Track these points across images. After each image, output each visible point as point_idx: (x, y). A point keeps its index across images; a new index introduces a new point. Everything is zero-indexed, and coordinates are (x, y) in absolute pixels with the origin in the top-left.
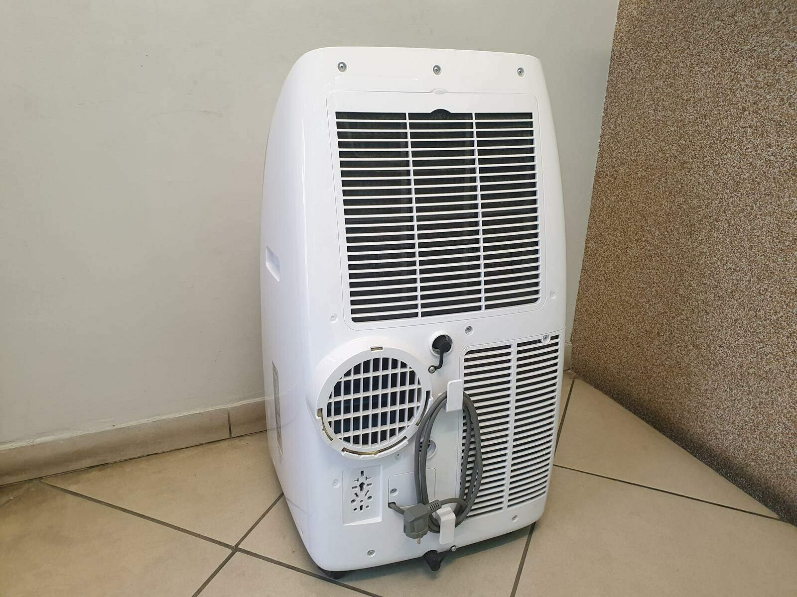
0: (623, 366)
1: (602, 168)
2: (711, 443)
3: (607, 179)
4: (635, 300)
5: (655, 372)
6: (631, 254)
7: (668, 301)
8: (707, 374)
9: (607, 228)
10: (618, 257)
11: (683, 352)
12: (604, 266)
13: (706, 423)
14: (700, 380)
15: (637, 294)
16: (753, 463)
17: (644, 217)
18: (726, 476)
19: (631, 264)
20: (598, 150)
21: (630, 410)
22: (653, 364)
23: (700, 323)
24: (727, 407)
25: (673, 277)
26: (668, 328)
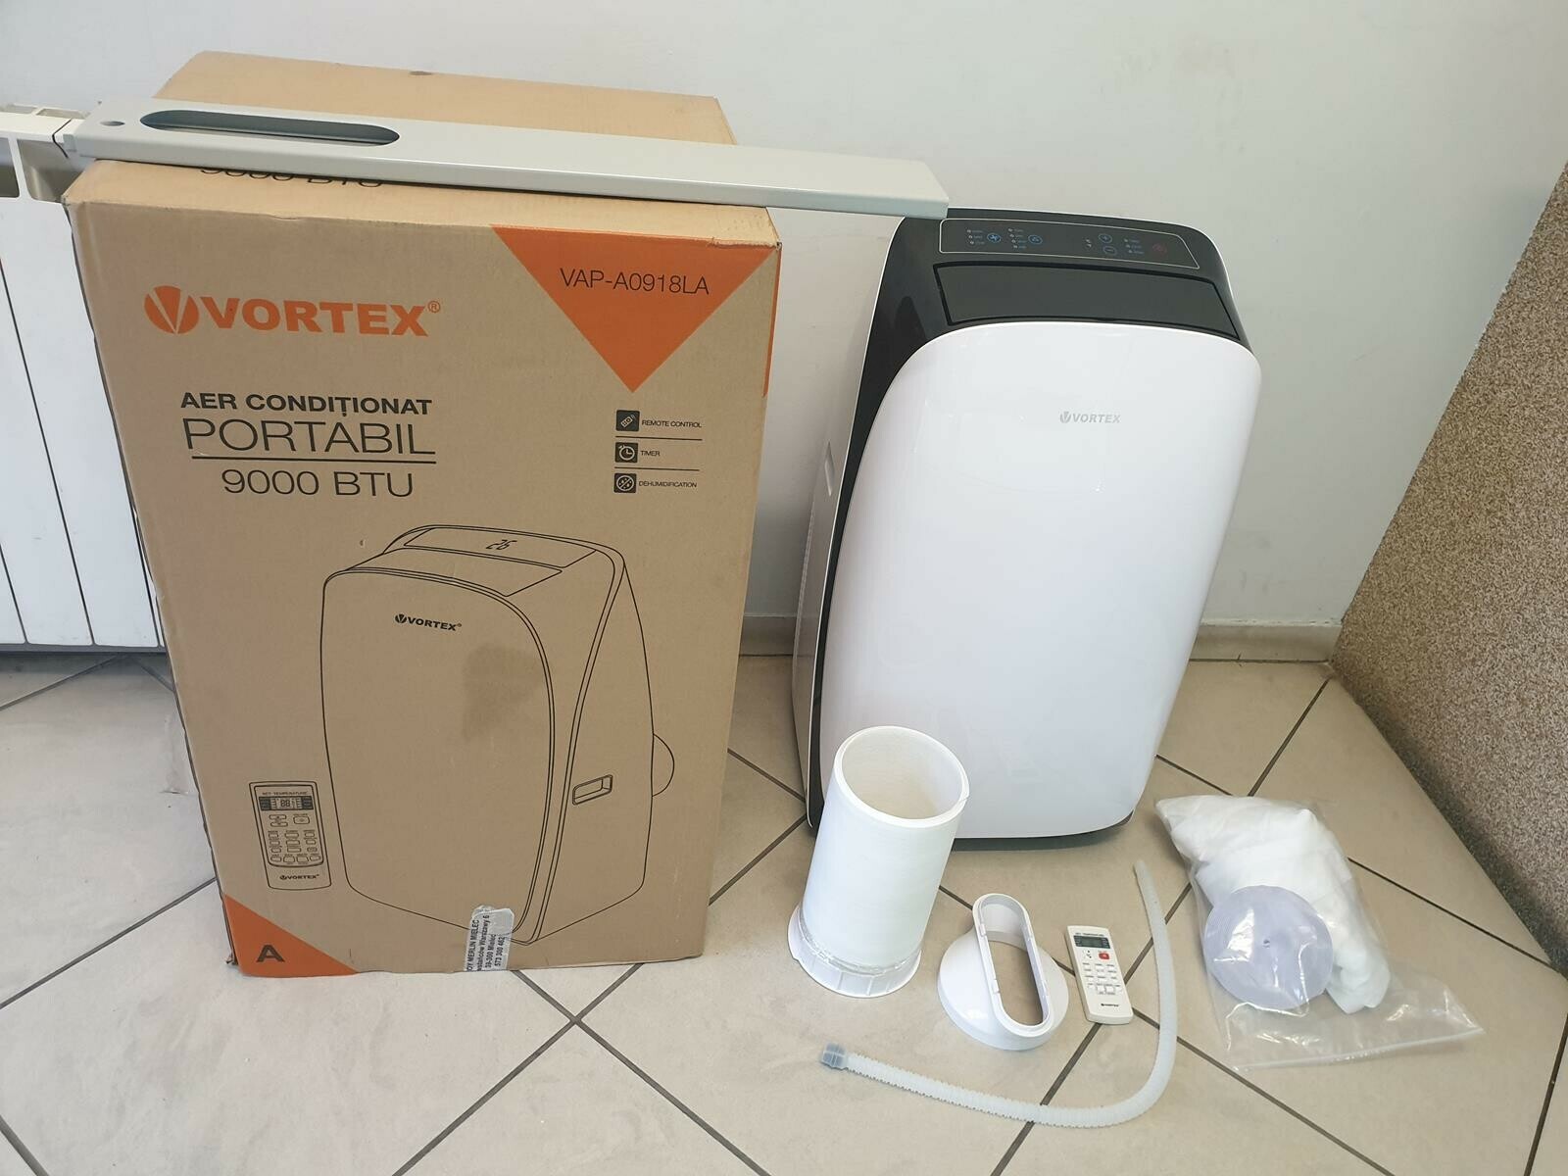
0: (1408, 687)
1: (1474, 376)
2: (1496, 838)
3: (1476, 397)
4: (1457, 599)
5: (1450, 713)
6: (1473, 528)
7: (1503, 620)
8: (1523, 743)
9: (1450, 473)
10: (1452, 524)
11: (1500, 701)
12: (1427, 530)
13: (1499, 808)
14: (1511, 748)
15: (1463, 591)
16: (1542, 884)
17: (1512, 480)
18: (1501, 888)
19: (1467, 543)
20: (1477, 346)
21: (1397, 752)
22: (1451, 701)
23: (1538, 670)
24: (1535, 799)
25: (1524, 588)
26: (1490, 658)
